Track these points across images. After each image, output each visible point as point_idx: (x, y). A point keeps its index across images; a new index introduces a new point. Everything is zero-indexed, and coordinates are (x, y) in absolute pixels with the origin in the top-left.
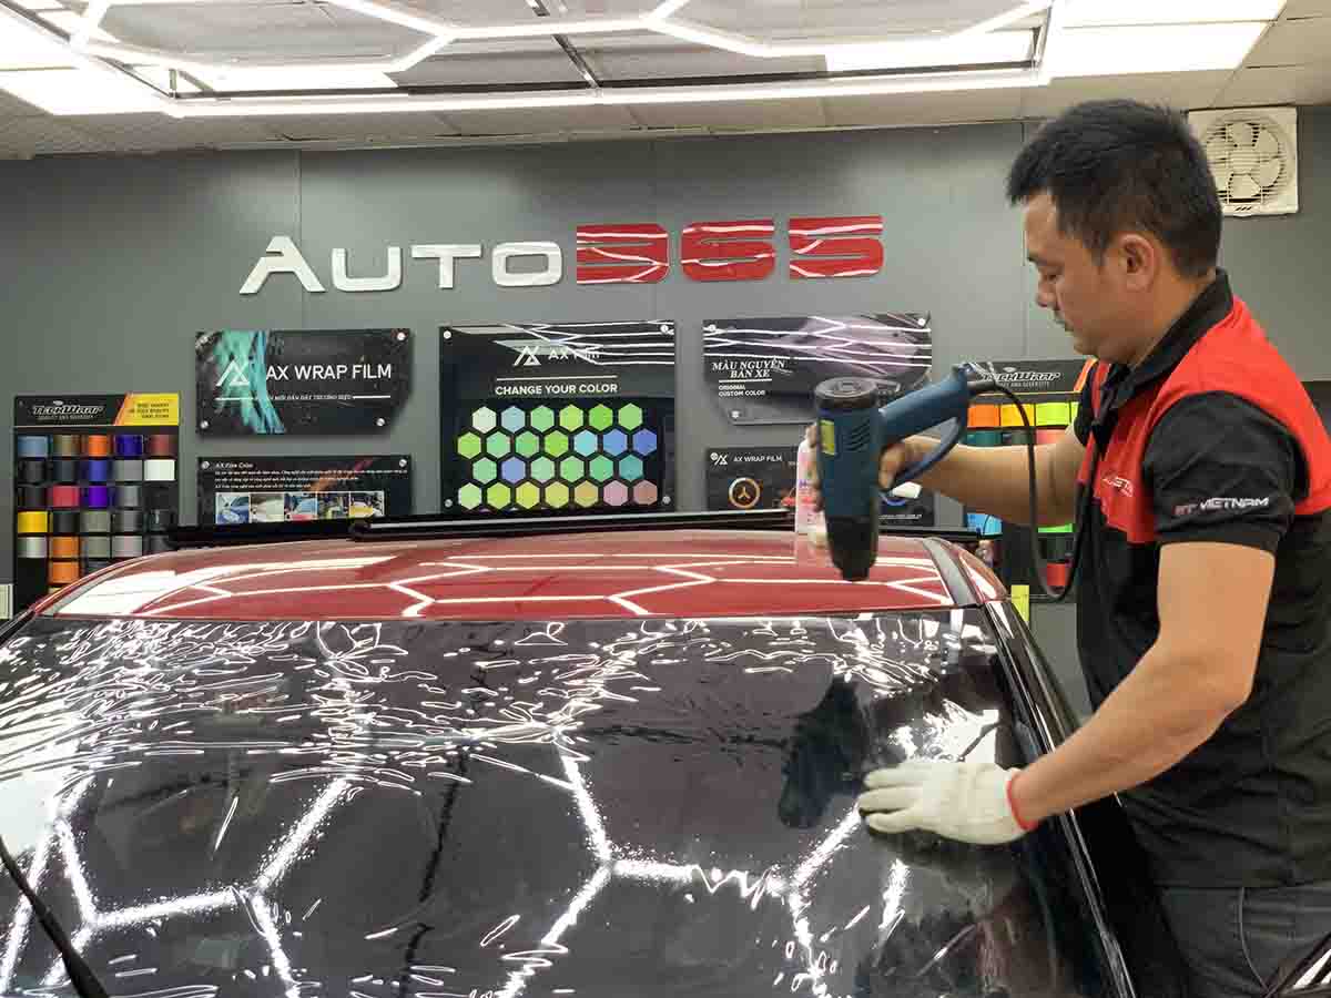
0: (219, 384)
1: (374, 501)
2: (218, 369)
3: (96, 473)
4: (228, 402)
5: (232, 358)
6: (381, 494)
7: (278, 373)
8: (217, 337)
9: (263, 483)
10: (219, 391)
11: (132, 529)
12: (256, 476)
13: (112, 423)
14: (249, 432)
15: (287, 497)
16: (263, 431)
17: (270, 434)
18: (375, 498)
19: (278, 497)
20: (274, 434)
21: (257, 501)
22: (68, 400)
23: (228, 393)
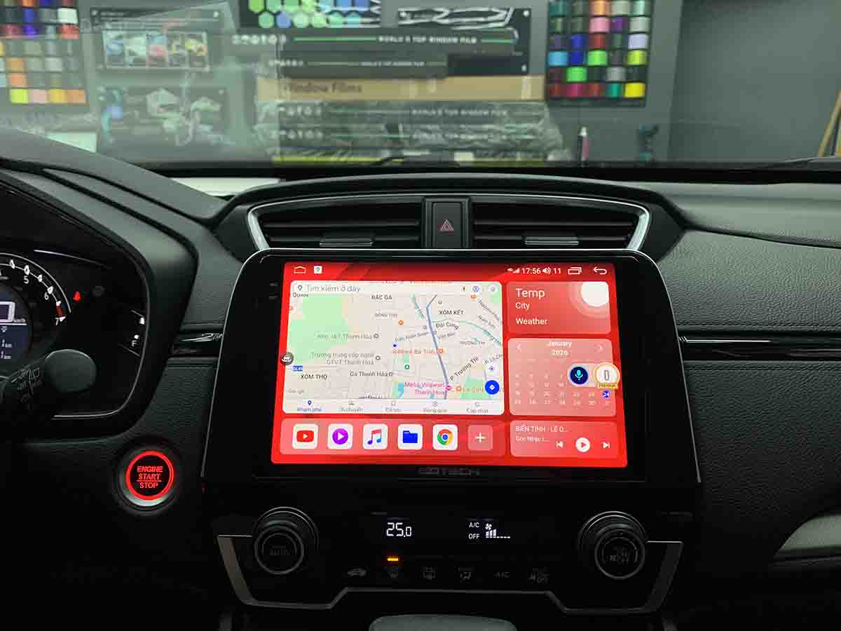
1: (199, 39)
3: (28, 16)
6: (204, 35)
11: (55, 53)
15: (148, 35)
19: (142, 35)
21: (129, 36)
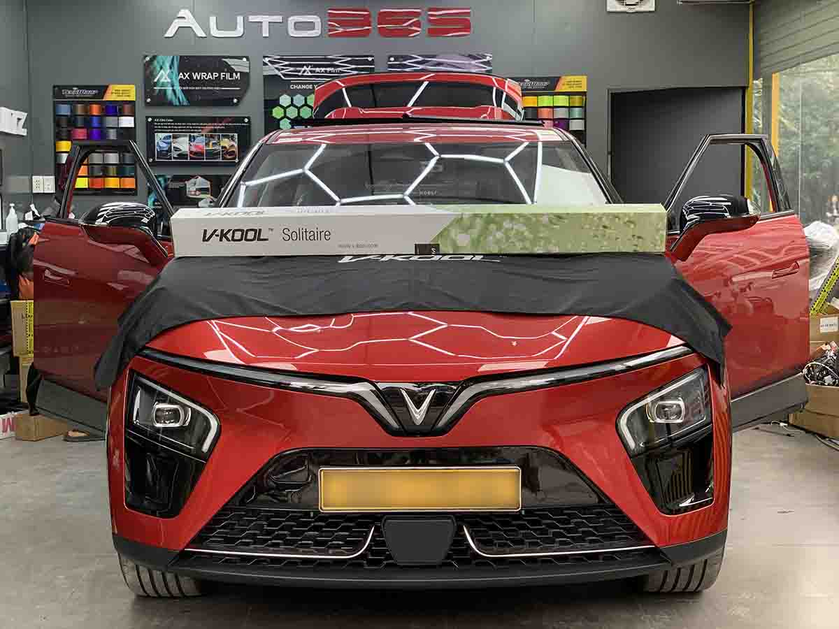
0: (156, 80)
2: (155, 73)
3: (95, 123)
4: (160, 90)
5: (161, 68)
6: (236, 135)
7: (184, 76)
8: (154, 58)
9: (178, 129)
10: (155, 84)
12: (174, 126)
13: (102, 98)
14: (170, 104)
15: (190, 136)
16: (178, 104)
17: (181, 105)
18: (233, 137)
19: (186, 136)
20: (183, 106)
21: (175, 137)
22: (80, 87)
23: (160, 84)
